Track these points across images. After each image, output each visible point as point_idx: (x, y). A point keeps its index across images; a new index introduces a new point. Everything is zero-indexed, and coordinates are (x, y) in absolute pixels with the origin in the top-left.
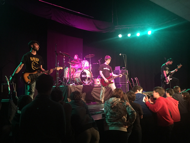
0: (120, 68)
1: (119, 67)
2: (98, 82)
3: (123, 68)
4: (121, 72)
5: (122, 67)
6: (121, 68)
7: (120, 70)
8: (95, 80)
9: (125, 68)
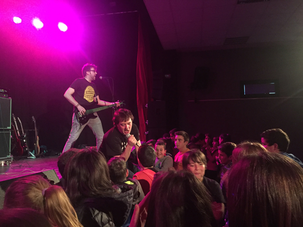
9: (5, 93)
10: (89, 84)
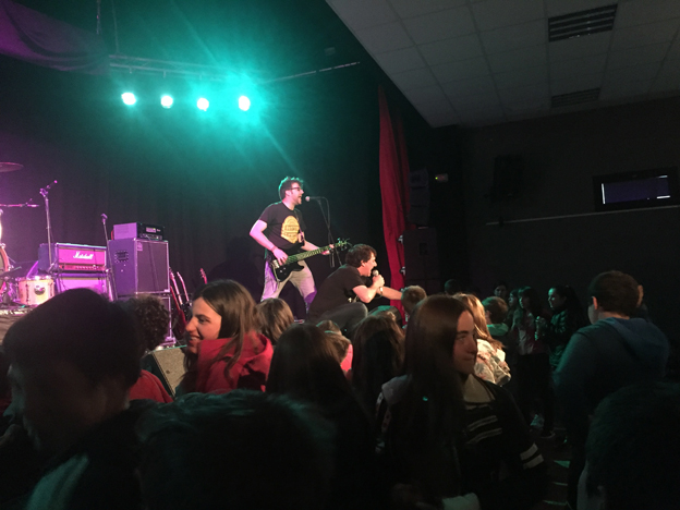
0: (139, 232)
1: (132, 228)
2: (41, 292)
3: (148, 230)
4: (140, 246)
5: (145, 226)
6: (141, 231)
7: (138, 237)
8: (23, 284)
9: (157, 233)
10: (290, 213)
